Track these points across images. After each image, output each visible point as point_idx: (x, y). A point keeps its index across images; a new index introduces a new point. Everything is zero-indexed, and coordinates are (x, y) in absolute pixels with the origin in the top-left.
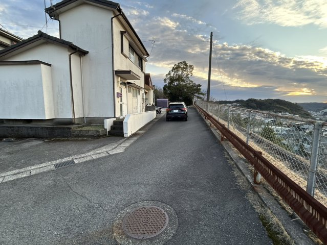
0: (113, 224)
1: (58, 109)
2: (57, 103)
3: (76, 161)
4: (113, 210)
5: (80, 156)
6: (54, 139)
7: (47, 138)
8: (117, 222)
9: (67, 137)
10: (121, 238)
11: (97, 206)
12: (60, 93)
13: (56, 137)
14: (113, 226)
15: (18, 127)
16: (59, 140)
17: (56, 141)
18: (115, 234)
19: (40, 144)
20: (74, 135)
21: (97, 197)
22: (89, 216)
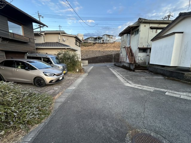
0: (137, 129)
1: (181, 60)
2: (182, 56)
3: (167, 94)
4: (146, 125)
5: (173, 92)
6: (172, 78)
7: (168, 76)
8: (139, 130)
9: (180, 79)
10: (129, 136)
11: (143, 116)
12: (185, 50)
13: (173, 77)
14: (135, 129)
15: (157, 68)
16: (174, 79)
17: (171, 79)
18: (131, 132)
19: (161, 79)
20: (185, 79)
21: (149, 114)
22: (134, 116)
